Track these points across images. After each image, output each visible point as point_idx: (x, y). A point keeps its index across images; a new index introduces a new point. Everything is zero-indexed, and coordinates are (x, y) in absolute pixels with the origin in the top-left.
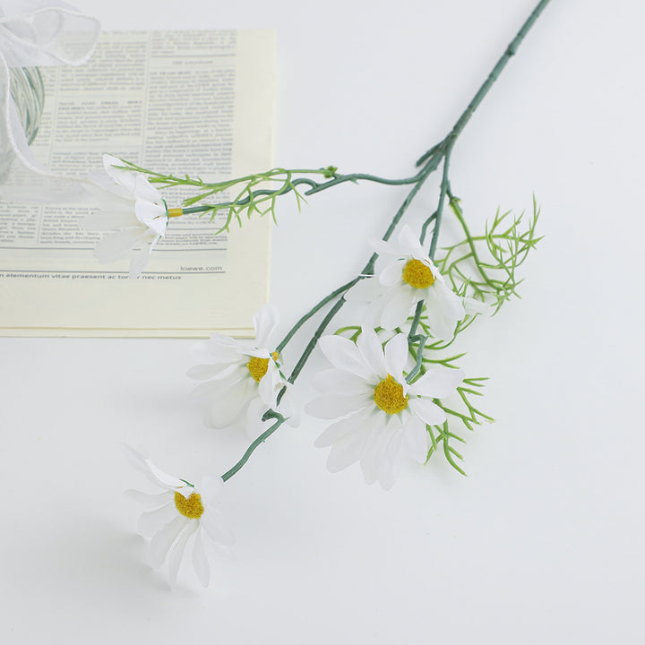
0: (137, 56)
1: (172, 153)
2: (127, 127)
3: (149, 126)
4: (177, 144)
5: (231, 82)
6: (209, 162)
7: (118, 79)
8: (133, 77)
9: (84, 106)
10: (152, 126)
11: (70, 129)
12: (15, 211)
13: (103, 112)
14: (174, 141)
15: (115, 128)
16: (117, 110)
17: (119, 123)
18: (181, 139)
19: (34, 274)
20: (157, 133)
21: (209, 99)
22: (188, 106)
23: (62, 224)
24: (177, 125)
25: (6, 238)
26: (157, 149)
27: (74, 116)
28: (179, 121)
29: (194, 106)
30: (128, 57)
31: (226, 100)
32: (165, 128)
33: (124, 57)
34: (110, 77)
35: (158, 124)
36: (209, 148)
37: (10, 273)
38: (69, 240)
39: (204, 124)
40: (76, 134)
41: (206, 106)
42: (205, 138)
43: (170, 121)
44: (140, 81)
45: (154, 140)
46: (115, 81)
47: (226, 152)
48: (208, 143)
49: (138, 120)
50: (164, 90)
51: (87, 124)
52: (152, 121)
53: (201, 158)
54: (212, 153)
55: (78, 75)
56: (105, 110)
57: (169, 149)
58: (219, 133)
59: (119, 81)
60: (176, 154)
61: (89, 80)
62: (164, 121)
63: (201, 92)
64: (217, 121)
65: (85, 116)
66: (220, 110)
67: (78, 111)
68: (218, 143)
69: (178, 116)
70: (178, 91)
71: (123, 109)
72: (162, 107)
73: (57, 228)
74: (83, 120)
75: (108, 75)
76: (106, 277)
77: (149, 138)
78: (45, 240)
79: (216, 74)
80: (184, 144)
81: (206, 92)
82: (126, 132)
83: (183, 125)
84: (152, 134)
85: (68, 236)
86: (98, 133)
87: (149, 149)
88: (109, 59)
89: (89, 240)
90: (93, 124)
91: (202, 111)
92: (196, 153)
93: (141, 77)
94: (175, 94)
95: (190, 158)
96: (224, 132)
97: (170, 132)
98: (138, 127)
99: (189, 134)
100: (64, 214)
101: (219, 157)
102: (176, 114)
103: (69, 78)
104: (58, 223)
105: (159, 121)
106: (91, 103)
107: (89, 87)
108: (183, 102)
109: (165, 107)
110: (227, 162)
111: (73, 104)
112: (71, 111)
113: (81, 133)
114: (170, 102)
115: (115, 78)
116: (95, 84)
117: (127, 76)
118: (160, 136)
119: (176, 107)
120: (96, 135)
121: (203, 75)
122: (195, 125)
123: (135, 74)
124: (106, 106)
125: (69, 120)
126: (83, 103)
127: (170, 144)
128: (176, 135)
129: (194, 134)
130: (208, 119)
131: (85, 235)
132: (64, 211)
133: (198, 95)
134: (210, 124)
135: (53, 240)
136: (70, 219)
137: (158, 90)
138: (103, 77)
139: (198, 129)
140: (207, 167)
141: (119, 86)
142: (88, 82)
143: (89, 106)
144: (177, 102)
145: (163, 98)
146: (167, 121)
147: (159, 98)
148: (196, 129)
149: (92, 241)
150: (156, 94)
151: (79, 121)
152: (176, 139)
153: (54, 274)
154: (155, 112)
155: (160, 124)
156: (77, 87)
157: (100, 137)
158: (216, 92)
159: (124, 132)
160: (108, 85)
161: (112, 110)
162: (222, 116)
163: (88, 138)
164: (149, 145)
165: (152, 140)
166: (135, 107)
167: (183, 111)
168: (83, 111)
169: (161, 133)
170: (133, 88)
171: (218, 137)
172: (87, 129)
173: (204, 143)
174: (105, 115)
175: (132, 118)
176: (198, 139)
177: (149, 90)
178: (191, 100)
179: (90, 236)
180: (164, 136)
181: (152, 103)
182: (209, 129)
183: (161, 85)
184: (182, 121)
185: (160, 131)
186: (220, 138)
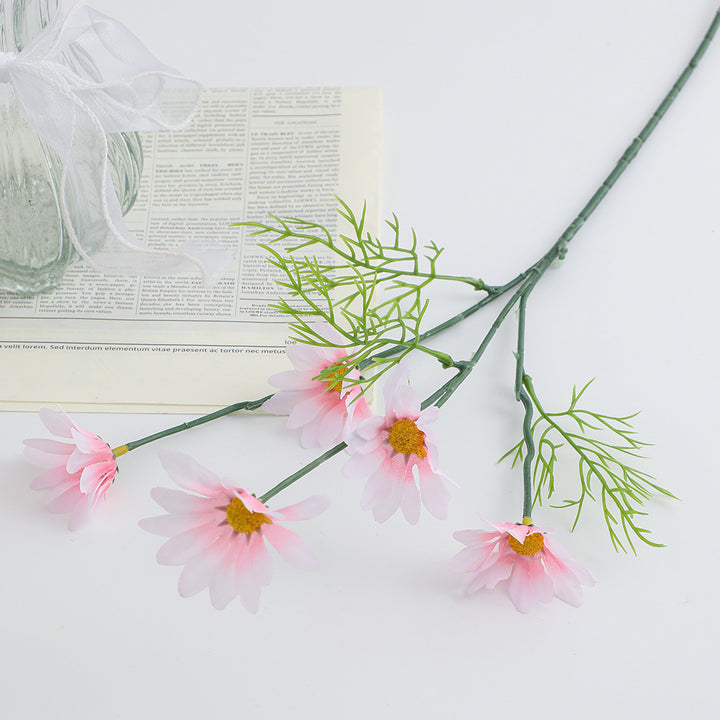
0: (237, 115)
2: (227, 192)
3: (251, 190)
4: (280, 209)
5: (336, 144)
7: (217, 140)
8: (233, 137)
9: (182, 168)
10: (254, 191)
11: (168, 194)
12: (112, 281)
13: (202, 175)
14: (276, 206)
15: (216, 192)
16: (217, 173)
17: (220, 187)
18: (284, 204)
19: (133, 347)
20: (258, 197)
21: (313, 161)
22: (291, 169)
23: (162, 294)
24: (280, 190)
25: (103, 308)
26: (259, 215)
27: (172, 179)
28: (281, 185)
29: (297, 169)
30: (228, 116)
31: (330, 163)
32: (267, 193)
33: (224, 116)
34: (210, 138)
35: (259, 188)
36: (313, 213)
37: (109, 346)
38: (169, 311)
39: (307, 188)
40: (175, 198)
41: (309, 169)
42: (309, 203)
43: (272, 185)
44: (240, 142)
45: (256, 205)
46: (214, 142)
47: (331, 218)
48: (313, 208)
49: (239, 184)
50: (266, 151)
51: (187, 188)
52: (253, 185)
54: (316, 219)
55: (175, 136)
56: (204, 173)
58: (323, 198)
59: (219, 143)
61: (187, 141)
62: (266, 185)
63: (304, 154)
64: (321, 185)
65: (184, 179)
66: (324, 173)
67: (176, 174)
68: (323, 208)
69: (280, 180)
70: (280, 153)
71: (223, 172)
72: (264, 170)
73: (156, 298)
74: (182, 183)
75: (207, 136)
76: (208, 351)
77: (250, 203)
78: (144, 311)
79: (320, 134)
80: (288, 209)
81: (310, 154)
82: (227, 196)
83: (285, 190)
84: (253, 198)
85: (168, 307)
86: (199, 197)
87: (250, 215)
88: (208, 118)
89: (189, 312)
90: (193, 188)
91: (305, 174)
93: (242, 138)
94: (278, 156)
96: (328, 197)
97: (272, 197)
98: (239, 192)
99: (292, 199)
100: (163, 283)
102: (278, 177)
103: (167, 138)
104: (157, 293)
105: (261, 185)
106: (189, 166)
107: (188, 148)
108: (286, 165)
109: (267, 171)
111: (171, 166)
112: (168, 174)
113: (179, 198)
114: (272, 165)
115: (214, 139)
116: (193, 145)
117: (227, 137)
118: (263, 200)
119: (278, 170)
120: (195, 199)
121: (306, 135)
122: (299, 189)
123: (236, 135)
124: (205, 168)
125: (166, 184)
126: (182, 166)
127: (272, 210)
128: (278, 199)
129: (298, 198)
130: (312, 183)
131: (186, 306)
132: (163, 281)
133: (302, 157)
134: (315, 188)
135: (152, 311)
136: (170, 289)
137: (260, 151)
138: (201, 138)
139: (302, 194)
141: (219, 148)
142: (186, 143)
143: (188, 169)
144: (279, 165)
145: (265, 160)
146: (269, 185)
147: (261, 161)
148: (299, 193)
149: (193, 312)
150: (257, 157)
151: (177, 184)
152: (279, 204)
153: (154, 347)
154: (257, 175)
155: (262, 188)
156: (175, 148)
157: (200, 202)
158: (320, 154)
159: (225, 196)
160: (207, 147)
161: (211, 172)
162: (326, 180)
163: (187, 203)
164: (250, 210)
165: (253, 205)
166: (236, 169)
167: (286, 175)
168: (181, 174)
169: (262, 198)
170: (233, 150)
171: (323, 203)
172: (186, 193)
173: (308, 208)
174: (204, 178)
175: (233, 182)
176: (301, 204)
177: (250, 152)
178: (294, 164)
179: (191, 307)
180: (266, 200)
181: (253, 166)
182: (314, 194)
183: (262, 146)
184: (285, 185)
185: (261, 195)
186: (324, 203)
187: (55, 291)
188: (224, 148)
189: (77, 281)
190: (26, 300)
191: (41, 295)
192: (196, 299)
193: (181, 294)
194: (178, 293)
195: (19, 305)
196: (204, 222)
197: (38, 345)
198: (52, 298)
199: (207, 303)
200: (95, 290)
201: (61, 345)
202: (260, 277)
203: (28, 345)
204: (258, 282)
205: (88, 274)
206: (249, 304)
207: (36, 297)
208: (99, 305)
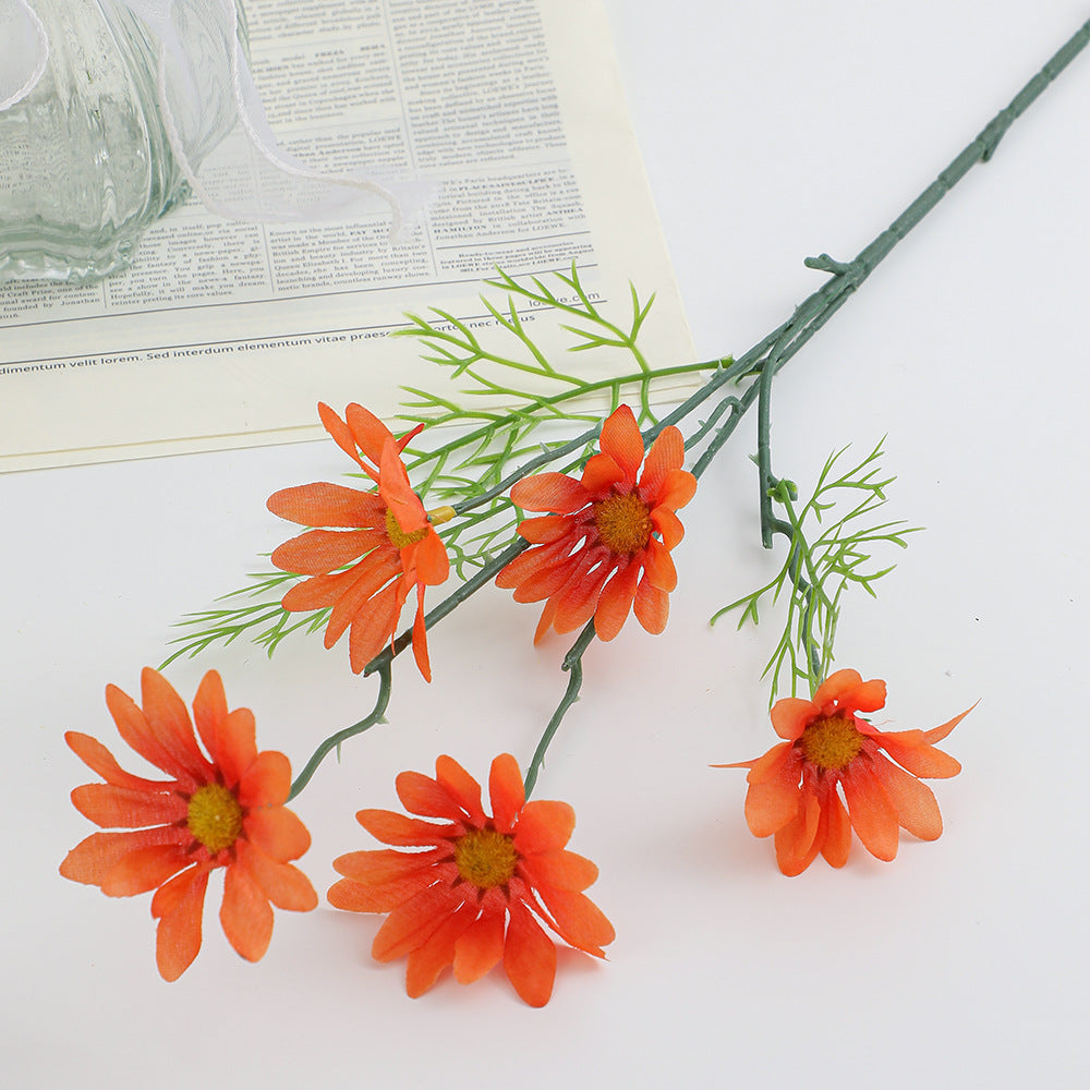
1: (458, 124)
2: (369, 91)
3: (408, 84)
4: (463, 108)
6: (525, 131)
7: (334, 14)
8: (359, 5)
9: (286, 63)
10: (412, 84)
11: (273, 105)
12: (218, 246)
13: (323, 70)
14: (455, 104)
15: (350, 93)
16: (346, 64)
17: (355, 85)
18: (467, 99)
19: (284, 340)
20: (422, 93)
21: (500, 28)
22: (466, 44)
23: (307, 256)
24: (455, 78)
25: (217, 288)
26: (430, 120)
27: (273, 82)
28: (455, 70)
29: (476, 42)
31: (528, 27)
32: (435, 84)
34: (320, 11)
35: (420, 78)
36: (518, 107)
37: (243, 344)
38: (326, 281)
39: (501, 70)
40: (286, 110)
41: (495, 40)
42: (508, 93)
43: (441, 72)
44: (373, 12)
45: (421, 106)
46: (329, 16)
47: (549, 111)
48: (516, 100)
49: (387, 76)
50: (418, 22)
51: (300, 92)
52: (410, 76)
53: (509, 126)
54: (526, 115)
55: (263, 15)
56: (325, 66)
57: (450, 117)
58: (528, 81)
59: (338, 17)
60: (462, 124)
61: (284, 20)
62: (429, 73)
63: (482, 17)
64: (521, 63)
65: (293, 79)
66: (521, 44)
67: (278, 72)
68: (531, 97)
69: (451, 62)
70: (441, 22)
71: (355, 62)
72: (422, 51)
73: (300, 263)
74: (292, 86)
75: (316, 8)
77: (410, 103)
78: (285, 285)
80: (475, 105)
81: (490, 17)
82: (371, 98)
83: (464, 76)
84: (415, 95)
85: (322, 274)
86: (323, 105)
87: (415, 122)
89: (360, 277)
90: (311, 91)
91: (491, 48)
92: (498, 119)
93: (374, 5)
94: (438, 26)
95: (491, 128)
96: (535, 80)
97: (446, 90)
98: (389, 88)
99: (479, 90)
100: (304, 240)
101: (540, 120)
102: (447, 59)
104: (300, 256)
105: (422, 74)
106: (297, 58)
107: (287, 31)
108: (456, 38)
109: (427, 50)
110: (555, 126)
111: (267, 62)
112: (266, 74)
113: (293, 109)
114: (432, 41)
115: (329, 11)
116: (295, 25)
117: (349, 7)
118: (430, 97)
119: (444, 47)
120: (320, 109)
122: (486, 73)
123: (363, 2)
124: (325, 59)
125: (266, 90)
126: (285, 60)
127: (450, 110)
128: (455, 92)
129: (486, 88)
130: (506, 61)
131: (351, 269)
132: (303, 236)
133: (478, 23)
134: (512, 68)
135: (300, 284)
136: (317, 246)
137: (408, 22)
139: (493, 79)
140: (523, 138)
141: (340, 25)
142: (284, 24)
143: (296, 62)
144: (446, 39)
145: (418, 35)
146: (436, 72)
147: (412, 37)
148: (489, 79)
149: (366, 276)
150: (405, 31)
151: (284, 89)
152: (459, 100)
153: (319, 337)
154: (414, 59)
155: (425, 78)
156: (267, 34)
157: (327, 112)
158: (507, 16)
159: (368, 99)
160: (320, 26)
161: (335, 65)
162: (527, 54)
163: (307, 115)
164: (415, 114)
165: (418, 106)
166: (376, 55)
167: (460, 53)
168: (286, 72)
169: (430, 93)
170: (364, 25)
171: (529, 89)
172: (302, 100)
173: (508, 101)
174: (326, 74)
175: (375, 74)
176: (497, 95)
177: (392, 25)
178: (468, 34)
179: (361, 270)
180: (437, 97)
181: (402, 46)
182: (512, 76)
183: (411, 14)
184: (460, 69)
185: (428, 89)
186: (533, 89)
187: (129, 273)
188: (348, 23)
189: (162, 253)
190: (85, 291)
191: (107, 281)
192: (366, 257)
193: (338, 252)
194: (332, 252)
195: (76, 300)
196: (344, 141)
197: (128, 356)
198: (126, 282)
199: (385, 260)
200: (196, 262)
201: (164, 351)
202: (460, 213)
203: (108, 358)
204: (458, 220)
205: (176, 239)
206: (454, 255)
207: (100, 284)
208: (209, 284)
